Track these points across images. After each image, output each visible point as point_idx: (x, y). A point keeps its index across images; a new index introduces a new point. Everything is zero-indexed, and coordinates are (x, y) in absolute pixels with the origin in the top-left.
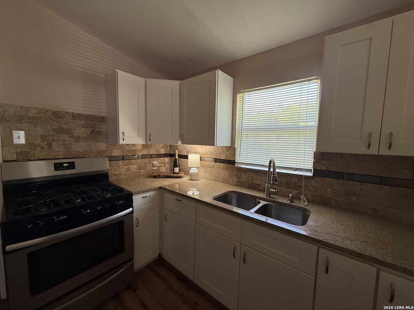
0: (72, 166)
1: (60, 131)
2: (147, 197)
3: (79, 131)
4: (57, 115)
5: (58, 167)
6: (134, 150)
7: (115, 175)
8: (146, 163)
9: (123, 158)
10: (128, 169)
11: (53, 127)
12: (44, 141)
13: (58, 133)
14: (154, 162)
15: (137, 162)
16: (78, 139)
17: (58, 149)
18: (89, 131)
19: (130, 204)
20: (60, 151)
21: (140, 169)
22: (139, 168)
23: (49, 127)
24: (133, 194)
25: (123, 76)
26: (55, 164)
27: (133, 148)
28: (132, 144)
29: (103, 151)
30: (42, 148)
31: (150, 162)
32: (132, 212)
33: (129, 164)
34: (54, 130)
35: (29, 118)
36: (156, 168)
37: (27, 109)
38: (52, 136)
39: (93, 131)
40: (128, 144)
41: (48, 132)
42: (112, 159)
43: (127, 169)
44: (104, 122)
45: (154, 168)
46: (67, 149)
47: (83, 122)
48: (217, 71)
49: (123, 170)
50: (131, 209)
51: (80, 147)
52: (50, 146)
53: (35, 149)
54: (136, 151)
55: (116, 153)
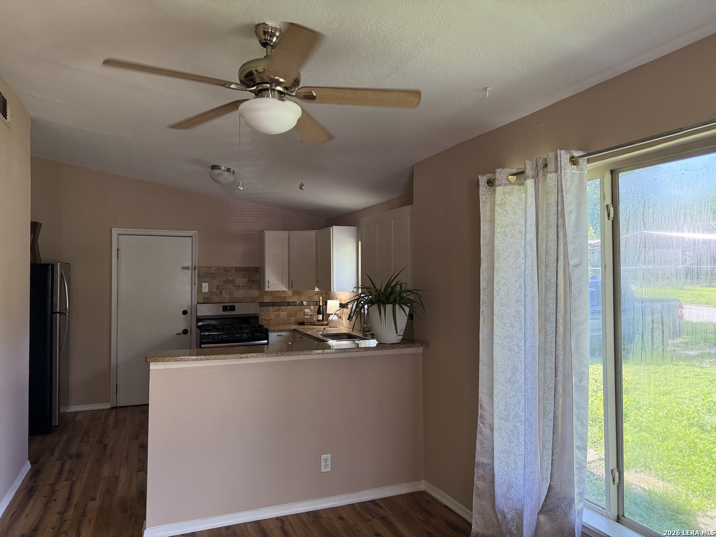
0: (232, 308)
1: (228, 281)
2: (281, 335)
3: (240, 281)
4: (226, 270)
5: (225, 308)
6: (284, 297)
7: (265, 320)
8: (296, 310)
9: (273, 304)
10: (278, 316)
11: (224, 279)
12: (218, 290)
13: (226, 283)
14: (305, 310)
15: (286, 309)
16: (238, 287)
17: (226, 296)
18: (246, 280)
19: (267, 338)
20: (227, 297)
21: (290, 317)
22: (289, 315)
23: (221, 280)
24: (270, 331)
25: (269, 235)
26: (223, 306)
27: (283, 295)
28: (282, 291)
29: (257, 298)
30: (217, 295)
31: (301, 310)
32: (268, 344)
33: (279, 310)
34: (224, 281)
35: (211, 274)
36: (309, 317)
37: (210, 268)
38: (223, 286)
39: (249, 281)
40: (279, 291)
41: (221, 282)
42: (263, 304)
43: (276, 315)
44: (258, 272)
45: (306, 317)
46: (231, 295)
47: (242, 273)
48: (331, 228)
49: (273, 316)
50: (266, 341)
51: (240, 294)
52: (221, 293)
53: (213, 296)
54: (285, 297)
55: (267, 299)
